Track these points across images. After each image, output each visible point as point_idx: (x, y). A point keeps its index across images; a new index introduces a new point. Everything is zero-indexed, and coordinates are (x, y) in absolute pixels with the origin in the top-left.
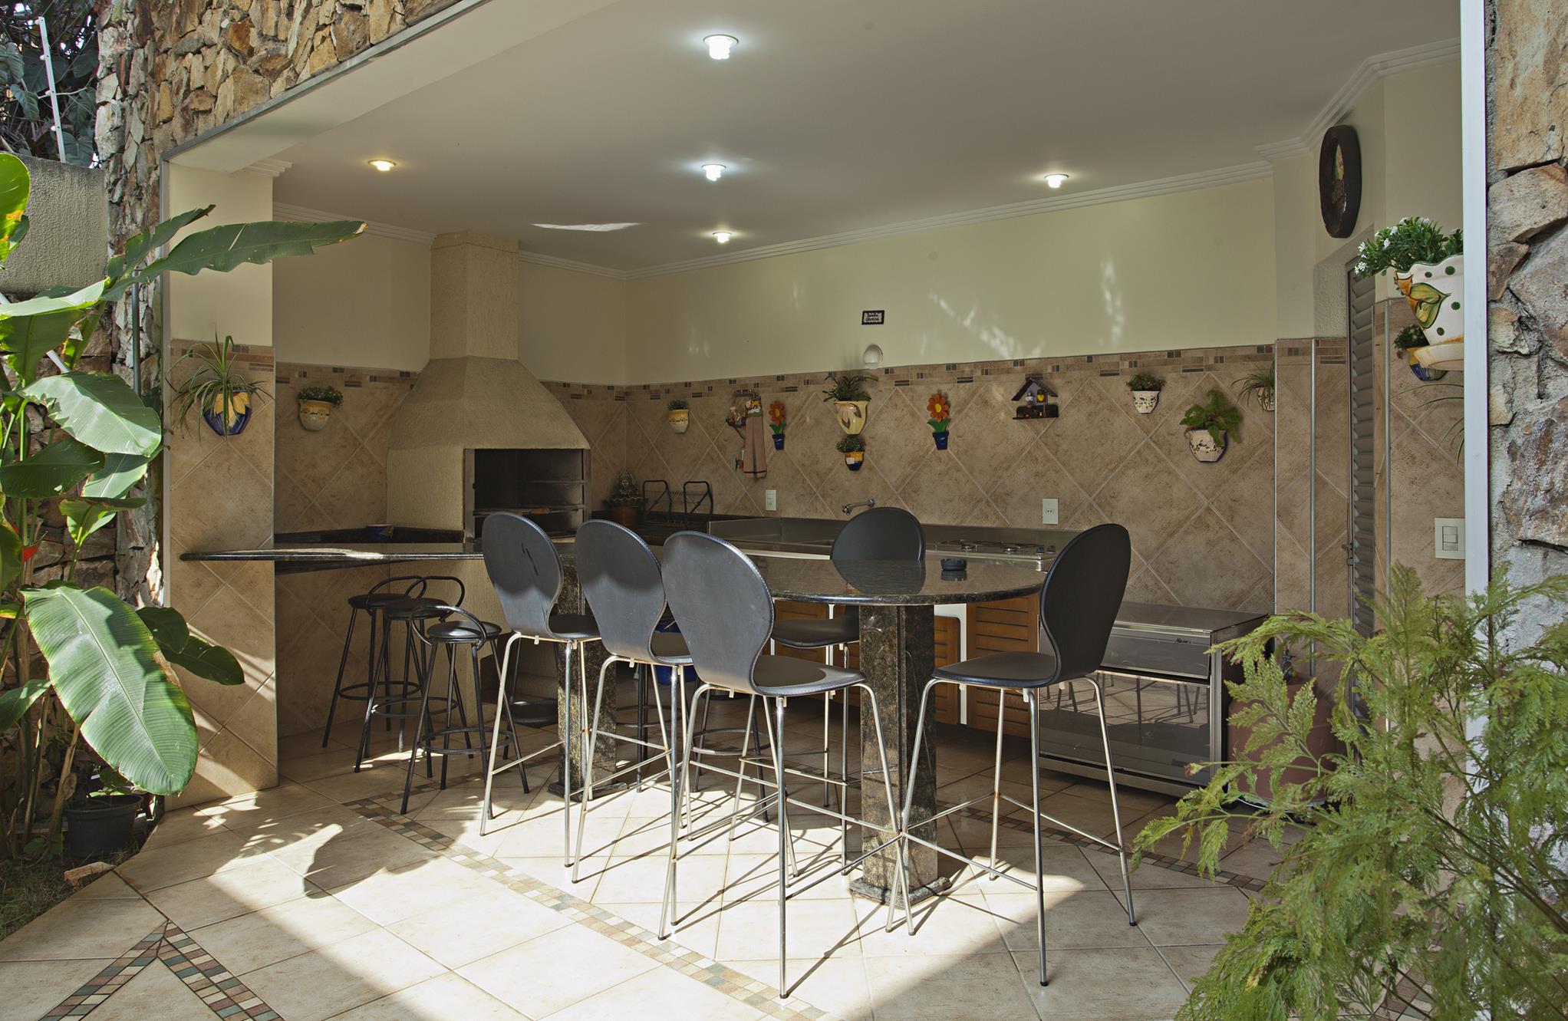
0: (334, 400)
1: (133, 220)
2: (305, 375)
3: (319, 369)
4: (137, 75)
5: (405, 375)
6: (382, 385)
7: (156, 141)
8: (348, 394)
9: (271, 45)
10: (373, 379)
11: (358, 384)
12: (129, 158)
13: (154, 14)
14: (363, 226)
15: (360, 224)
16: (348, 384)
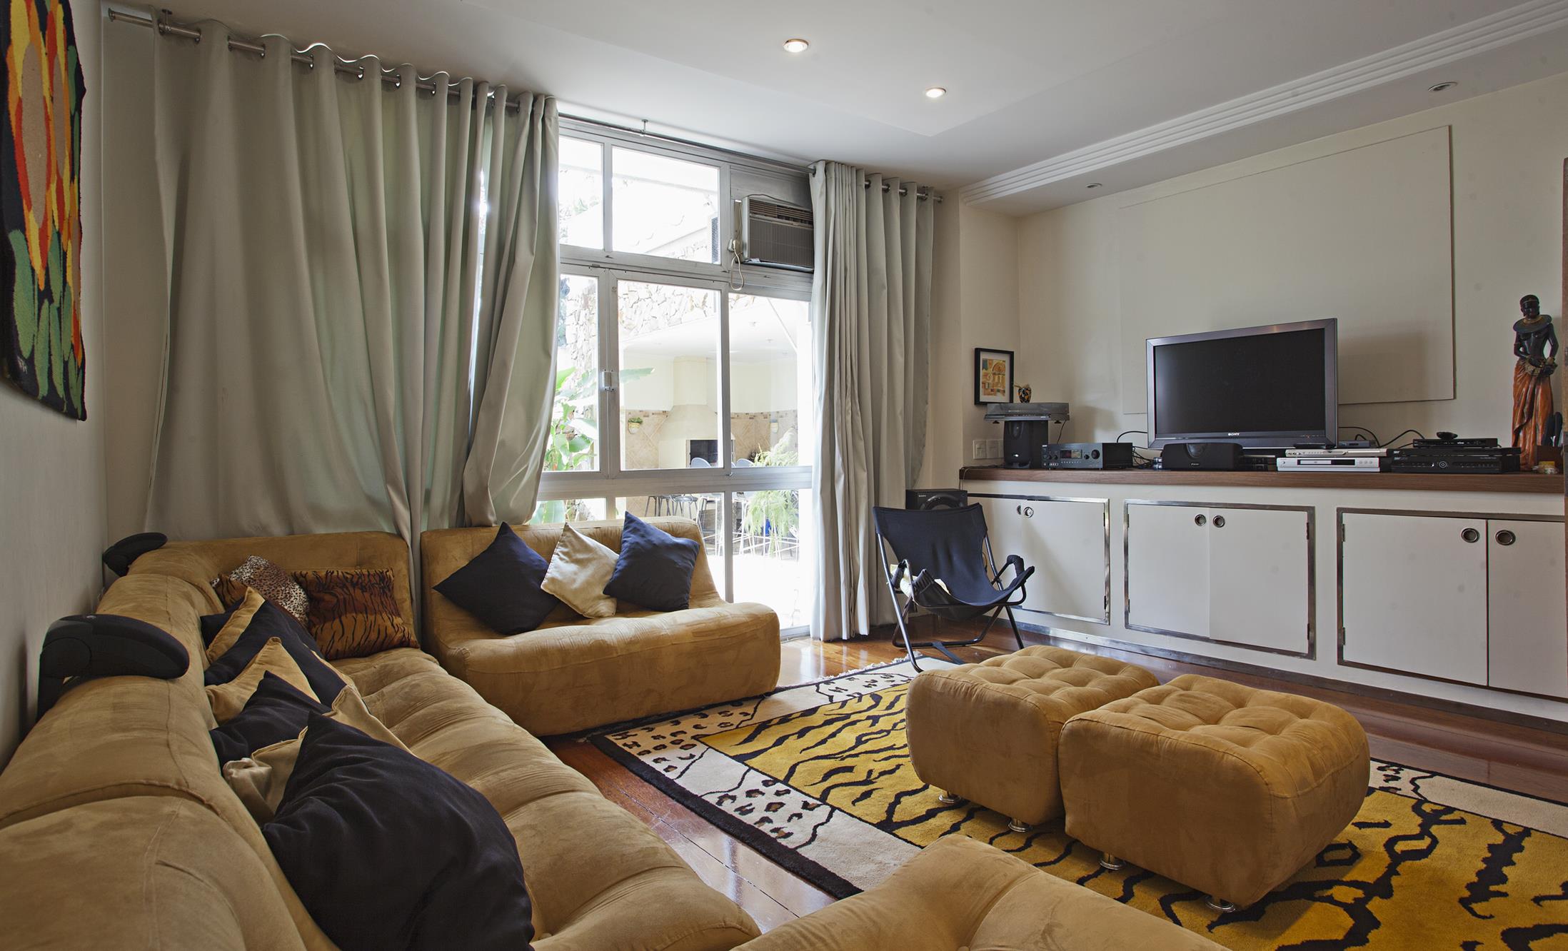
0: (640, 422)
1: (581, 365)
2: (630, 413)
3: (635, 411)
4: (582, 319)
5: (664, 412)
6: (656, 416)
7: (590, 342)
8: (644, 420)
9: (629, 321)
10: (653, 414)
11: (648, 416)
12: (579, 345)
13: (589, 302)
14: (654, 370)
15: (652, 369)
16: (644, 416)
